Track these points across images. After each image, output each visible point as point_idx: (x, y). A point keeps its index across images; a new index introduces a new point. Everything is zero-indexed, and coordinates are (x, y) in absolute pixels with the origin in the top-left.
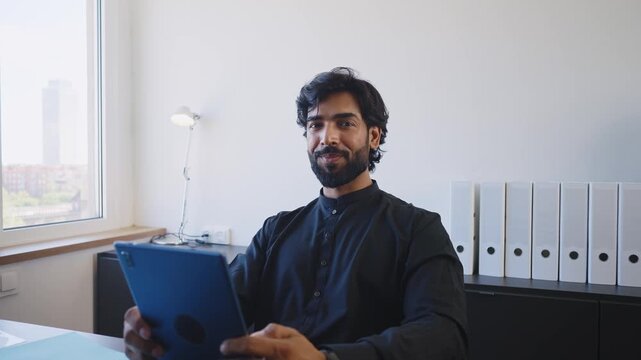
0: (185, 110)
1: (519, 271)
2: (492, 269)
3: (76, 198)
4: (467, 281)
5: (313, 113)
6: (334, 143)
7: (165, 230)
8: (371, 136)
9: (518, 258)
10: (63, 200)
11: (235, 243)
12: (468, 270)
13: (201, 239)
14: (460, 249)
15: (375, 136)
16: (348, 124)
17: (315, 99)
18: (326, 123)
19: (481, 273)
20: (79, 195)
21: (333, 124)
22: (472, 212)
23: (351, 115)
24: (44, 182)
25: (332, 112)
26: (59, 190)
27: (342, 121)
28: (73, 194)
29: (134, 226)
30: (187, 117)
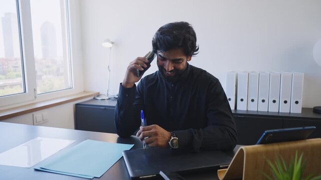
0: (108, 41)
1: (253, 108)
2: (242, 107)
4: (233, 112)
7: (99, 93)
12: (232, 108)
14: (230, 99)
19: (237, 109)
22: (235, 84)
24: (7, 67)
26: (15, 71)
29: (85, 92)
30: (109, 43)
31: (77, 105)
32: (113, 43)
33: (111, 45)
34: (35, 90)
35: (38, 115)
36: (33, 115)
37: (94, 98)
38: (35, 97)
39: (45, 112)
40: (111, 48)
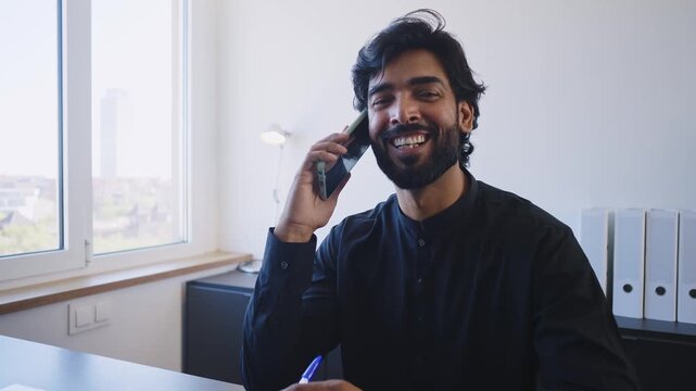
0: (275, 127)
1: (662, 312)
3: (134, 212)
6: (412, 119)
7: (251, 256)
8: (461, 116)
9: (661, 297)
10: (120, 214)
15: (466, 117)
20: (135, 209)
21: (407, 94)
25: (407, 77)
28: (130, 208)
29: (218, 252)
30: (277, 134)
31: (190, 284)
32: (287, 134)
33: (282, 139)
34: (87, 244)
35: (82, 308)
36: (69, 307)
37: (238, 269)
38: (87, 262)
39: (103, 302)
40: (282, 147)
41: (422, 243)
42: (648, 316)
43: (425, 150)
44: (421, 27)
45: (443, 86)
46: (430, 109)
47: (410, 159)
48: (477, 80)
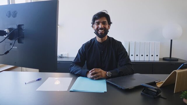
5: (97, 21)
11: (69, 56)
13: (61, 56)
16: (105, 24)
17: (98, 17)
18: (100, 24)
23: (106, 22)
25: (102, 21)
27: (104, 23)
41: (102, 46)
42: (135, 60)
43: (103, 32)
44: (104, 13)
45: (107, 23)
46: (105, 26)
47: (101, 33)
48: (111, 21)
